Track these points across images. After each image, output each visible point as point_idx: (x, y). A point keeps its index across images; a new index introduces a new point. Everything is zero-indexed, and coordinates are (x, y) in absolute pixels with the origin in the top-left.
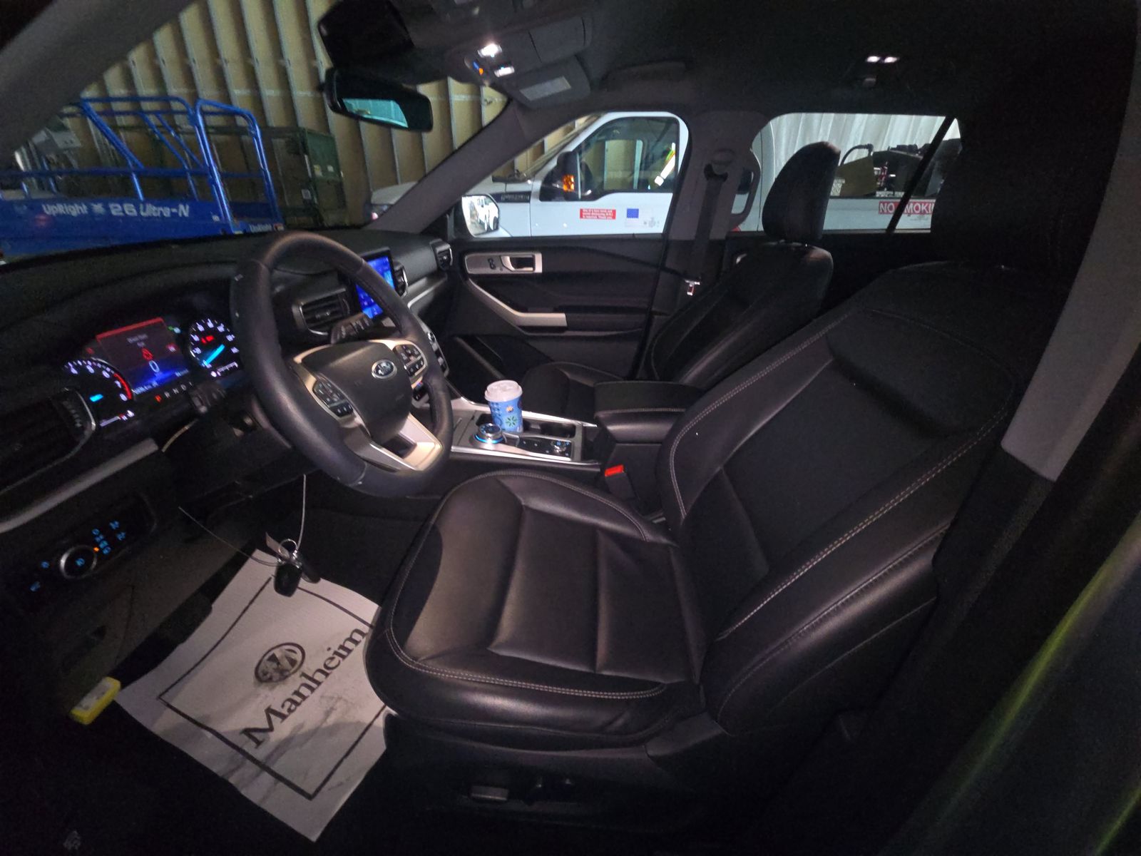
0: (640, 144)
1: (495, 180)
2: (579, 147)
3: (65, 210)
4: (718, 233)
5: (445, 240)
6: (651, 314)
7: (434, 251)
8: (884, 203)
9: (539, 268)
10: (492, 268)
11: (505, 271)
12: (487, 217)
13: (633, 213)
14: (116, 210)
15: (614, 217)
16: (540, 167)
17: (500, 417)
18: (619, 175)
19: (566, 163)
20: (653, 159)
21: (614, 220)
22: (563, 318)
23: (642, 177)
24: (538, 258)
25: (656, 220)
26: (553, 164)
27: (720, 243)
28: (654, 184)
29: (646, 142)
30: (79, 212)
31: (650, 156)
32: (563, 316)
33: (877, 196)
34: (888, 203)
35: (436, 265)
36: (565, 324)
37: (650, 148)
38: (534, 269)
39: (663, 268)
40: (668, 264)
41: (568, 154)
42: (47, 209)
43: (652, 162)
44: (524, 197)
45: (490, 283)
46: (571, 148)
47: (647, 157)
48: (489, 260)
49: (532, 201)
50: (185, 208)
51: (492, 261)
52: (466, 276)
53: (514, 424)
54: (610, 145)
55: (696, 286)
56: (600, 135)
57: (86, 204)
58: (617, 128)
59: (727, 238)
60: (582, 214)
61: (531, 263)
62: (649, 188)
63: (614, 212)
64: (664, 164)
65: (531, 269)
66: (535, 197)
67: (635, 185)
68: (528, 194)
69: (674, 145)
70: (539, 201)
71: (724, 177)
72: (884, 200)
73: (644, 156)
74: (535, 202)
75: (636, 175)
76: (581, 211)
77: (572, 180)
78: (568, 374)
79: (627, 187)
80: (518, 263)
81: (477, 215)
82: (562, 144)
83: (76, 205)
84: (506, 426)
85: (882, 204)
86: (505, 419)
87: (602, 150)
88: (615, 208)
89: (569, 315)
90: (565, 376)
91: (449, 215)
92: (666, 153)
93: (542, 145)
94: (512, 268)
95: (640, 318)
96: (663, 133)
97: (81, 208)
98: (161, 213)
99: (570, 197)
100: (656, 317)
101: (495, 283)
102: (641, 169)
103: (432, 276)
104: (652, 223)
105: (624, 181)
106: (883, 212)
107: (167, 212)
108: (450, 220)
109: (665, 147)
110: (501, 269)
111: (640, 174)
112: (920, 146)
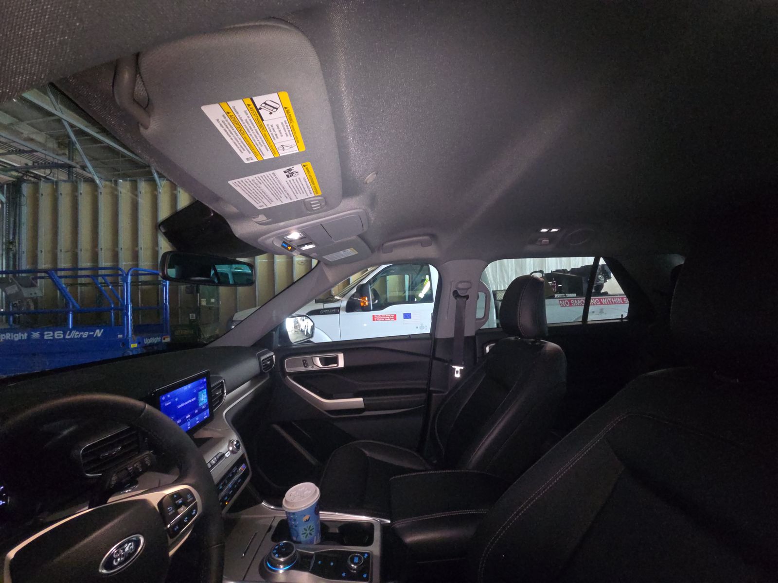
0: (407, 277)
1: (317, 302)
2: (369, 281)
3: (11, 337)
4: (469, 331)
5: (271, 350)
6: (429, 394)
7: (259, 359)
8: (562, 301)
9: (341, 364)
10: (306, 367)
11: (315, 368)
12: (307, 326)
13: (407, 316)
14: (48, 335)
15: (395, 319)
16: (347, 292)
17: (296, 528)
18: (397, 294)
19: (362, 290)
20: (416, 284)
21: (396, 323)
22: (361, 401)
23: (411, 294)
24: (341, 357)
25: (424, 325)
26: (354, 290)
27: (473, 338)
28: (418, 298)
29: (411, 275)
30: (20, 338)
31: (414, 282)
32: (361, 399)
33: (556, 297)
34: (564, 300)
35: (259, 370)
36: (362, 406)
37: (414, 278)
38: (338, 366)
39: (434, 357)
40: (438, 355)
41: (363, 285)
43: (415, 286)
44: (336, 311)
45: (304, 378)
46: (364, 282)
47: (412, 283)
48: (303, 361)
49: (341, 312)
50: (100, 332)
51: (306, 361)
52: (285, 374)
53: (310, 534)
54: (390, 279)
55: (461, 370)
56: (384, 273)
57: (27, 333)
58: (392, 270)
59: (477, 333)
60: (374, 318)
61: (335, 360)
62: (416, 300)
63: (395, 316)
64: (423, 286)
65: (336, 365)
66: (343, 310)
67: (407, 299)
68: (339, 308)
69: (427, 277)
70: (345, 313)
71: (467, 297)
72: (562, 299)
73: (411, 283)
74: (343, 313)
75: (407, 294)
76: (374, 316)
77: (366, 299)
78: (366, 452)
79: (402, 301)
80: (325, 361)
81: (299, 326)
82: (360, 279)
83: (20, 333)
84: (302, 538)
85: (561, 302)
86: (301, 530)
87: (384, 282)
88: (395, 314)
89: (365, 398)
90: (364, 454)
91: (275, 332)
92: (424, 280)
93: (349, 280)
94: (321, 366)
95: (422, 397)
96: (420, 271)
97: (23, 335)
98: (81, 335)
99: (366, 309)
100: (434, 394)
101: (307, 378)
102: (409, 290)
103: (255, 378)
104: (422, 327)
105: (399, 297)
106: (563, 306)
107: (85, 335)
108: (276, 335)
109: (423, 278)
110: (313, 367)
111: (409, 293)
112: (569, 270)
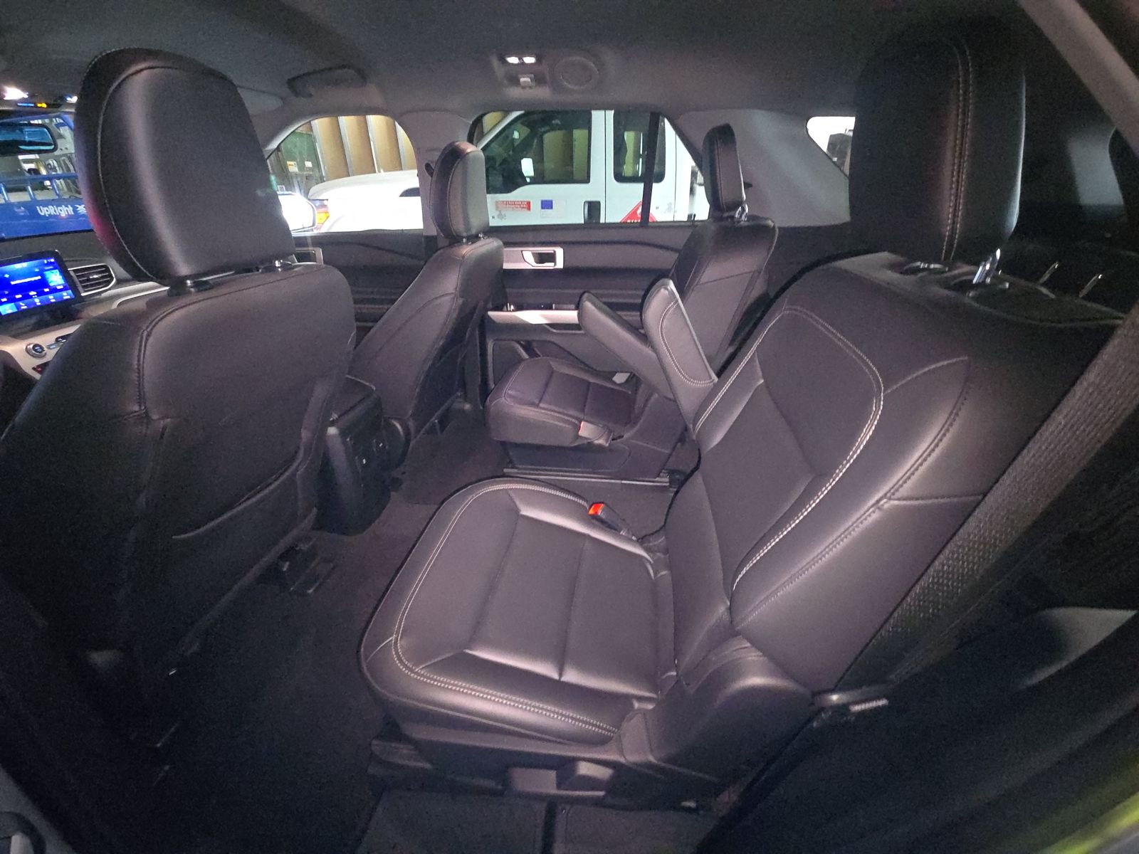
3: (55, 211)
13: (547, 205)
15: (529, 208)
21: (529, 212)
42: (41, 211)
57: (72, 206)
63: (529, 203)
88: (528, 200)
97: (67, 208)
